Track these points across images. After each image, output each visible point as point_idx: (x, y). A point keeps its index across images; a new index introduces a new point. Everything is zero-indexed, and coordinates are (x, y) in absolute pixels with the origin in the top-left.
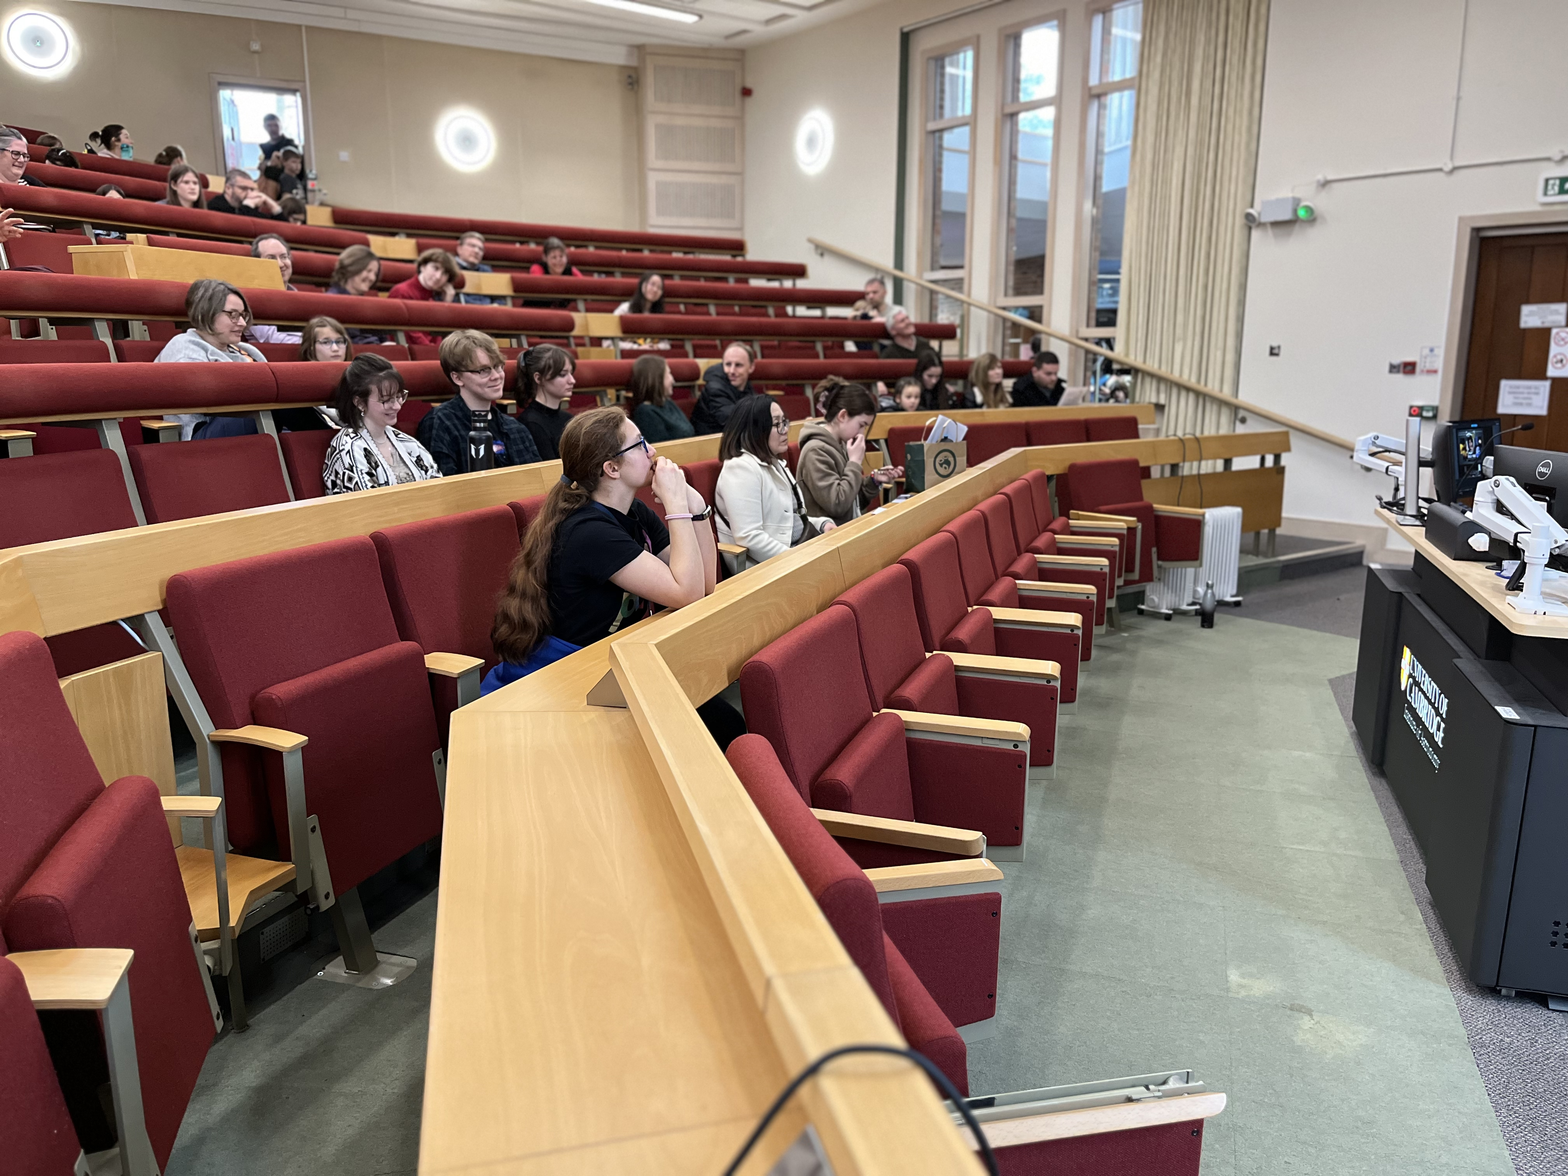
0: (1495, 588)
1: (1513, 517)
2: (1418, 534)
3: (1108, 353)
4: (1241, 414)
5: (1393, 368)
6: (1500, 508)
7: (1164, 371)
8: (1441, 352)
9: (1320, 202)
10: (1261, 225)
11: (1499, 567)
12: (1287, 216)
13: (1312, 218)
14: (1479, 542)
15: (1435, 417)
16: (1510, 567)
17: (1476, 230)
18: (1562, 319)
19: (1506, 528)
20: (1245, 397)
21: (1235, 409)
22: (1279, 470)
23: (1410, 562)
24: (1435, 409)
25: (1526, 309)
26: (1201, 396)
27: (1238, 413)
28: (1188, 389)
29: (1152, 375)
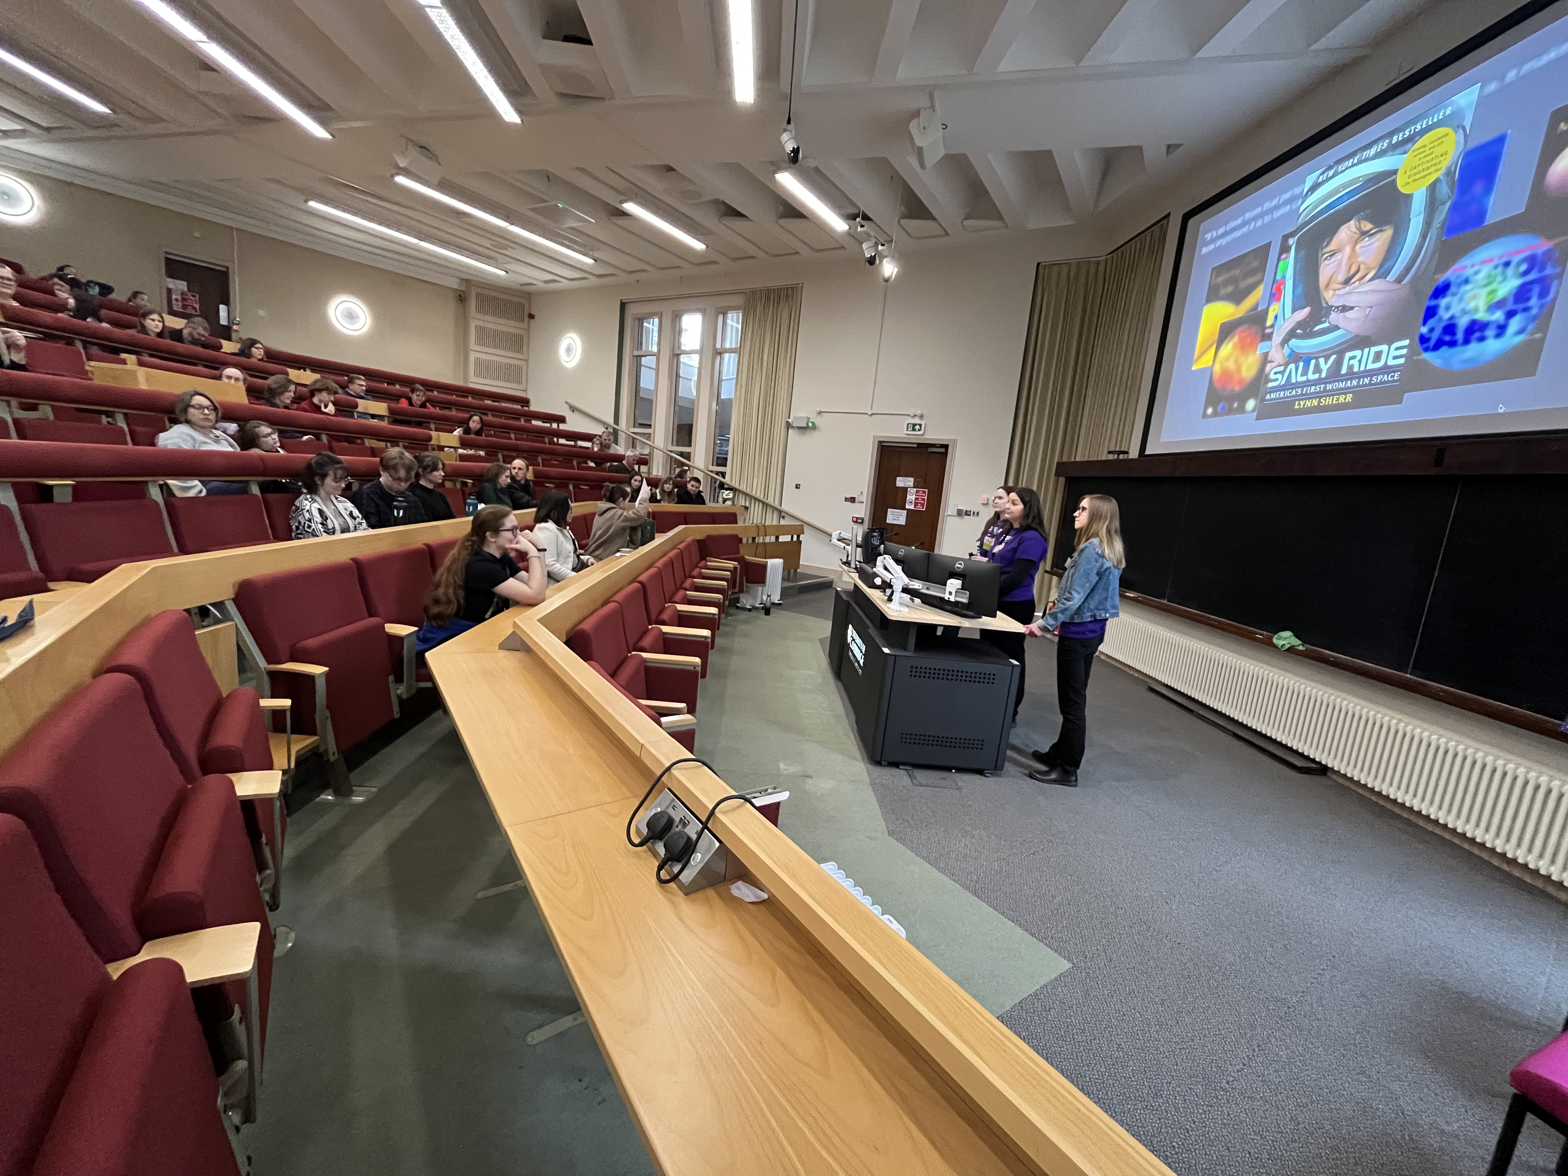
0: (883, 600)
1: (890, 572)
2: (856, 576)
3: (722, 479)
4: (783, 514)
5: (846, 499)
6: (886, 568)
7: (748, 491)
8: (865, 494)
9: (818, 421)
10: (793, 427)
11: (885, 592)
12: (804, 425)
13: (814, 427)
14: (878, 581)
15: (862, 522)
16: (888, 591)
17: (880, 442)
18: (911, 484)
19: (887, 576)
20: (784, 507)
21: (780, 512)
22: (799, 542)
23: (852, 588)
24: (863, 519)
25: (898, 479)
26: (766, 505)
27: (781, 514)
28: (759, 501)
29: (743, 493)
